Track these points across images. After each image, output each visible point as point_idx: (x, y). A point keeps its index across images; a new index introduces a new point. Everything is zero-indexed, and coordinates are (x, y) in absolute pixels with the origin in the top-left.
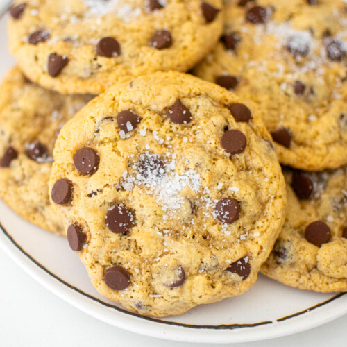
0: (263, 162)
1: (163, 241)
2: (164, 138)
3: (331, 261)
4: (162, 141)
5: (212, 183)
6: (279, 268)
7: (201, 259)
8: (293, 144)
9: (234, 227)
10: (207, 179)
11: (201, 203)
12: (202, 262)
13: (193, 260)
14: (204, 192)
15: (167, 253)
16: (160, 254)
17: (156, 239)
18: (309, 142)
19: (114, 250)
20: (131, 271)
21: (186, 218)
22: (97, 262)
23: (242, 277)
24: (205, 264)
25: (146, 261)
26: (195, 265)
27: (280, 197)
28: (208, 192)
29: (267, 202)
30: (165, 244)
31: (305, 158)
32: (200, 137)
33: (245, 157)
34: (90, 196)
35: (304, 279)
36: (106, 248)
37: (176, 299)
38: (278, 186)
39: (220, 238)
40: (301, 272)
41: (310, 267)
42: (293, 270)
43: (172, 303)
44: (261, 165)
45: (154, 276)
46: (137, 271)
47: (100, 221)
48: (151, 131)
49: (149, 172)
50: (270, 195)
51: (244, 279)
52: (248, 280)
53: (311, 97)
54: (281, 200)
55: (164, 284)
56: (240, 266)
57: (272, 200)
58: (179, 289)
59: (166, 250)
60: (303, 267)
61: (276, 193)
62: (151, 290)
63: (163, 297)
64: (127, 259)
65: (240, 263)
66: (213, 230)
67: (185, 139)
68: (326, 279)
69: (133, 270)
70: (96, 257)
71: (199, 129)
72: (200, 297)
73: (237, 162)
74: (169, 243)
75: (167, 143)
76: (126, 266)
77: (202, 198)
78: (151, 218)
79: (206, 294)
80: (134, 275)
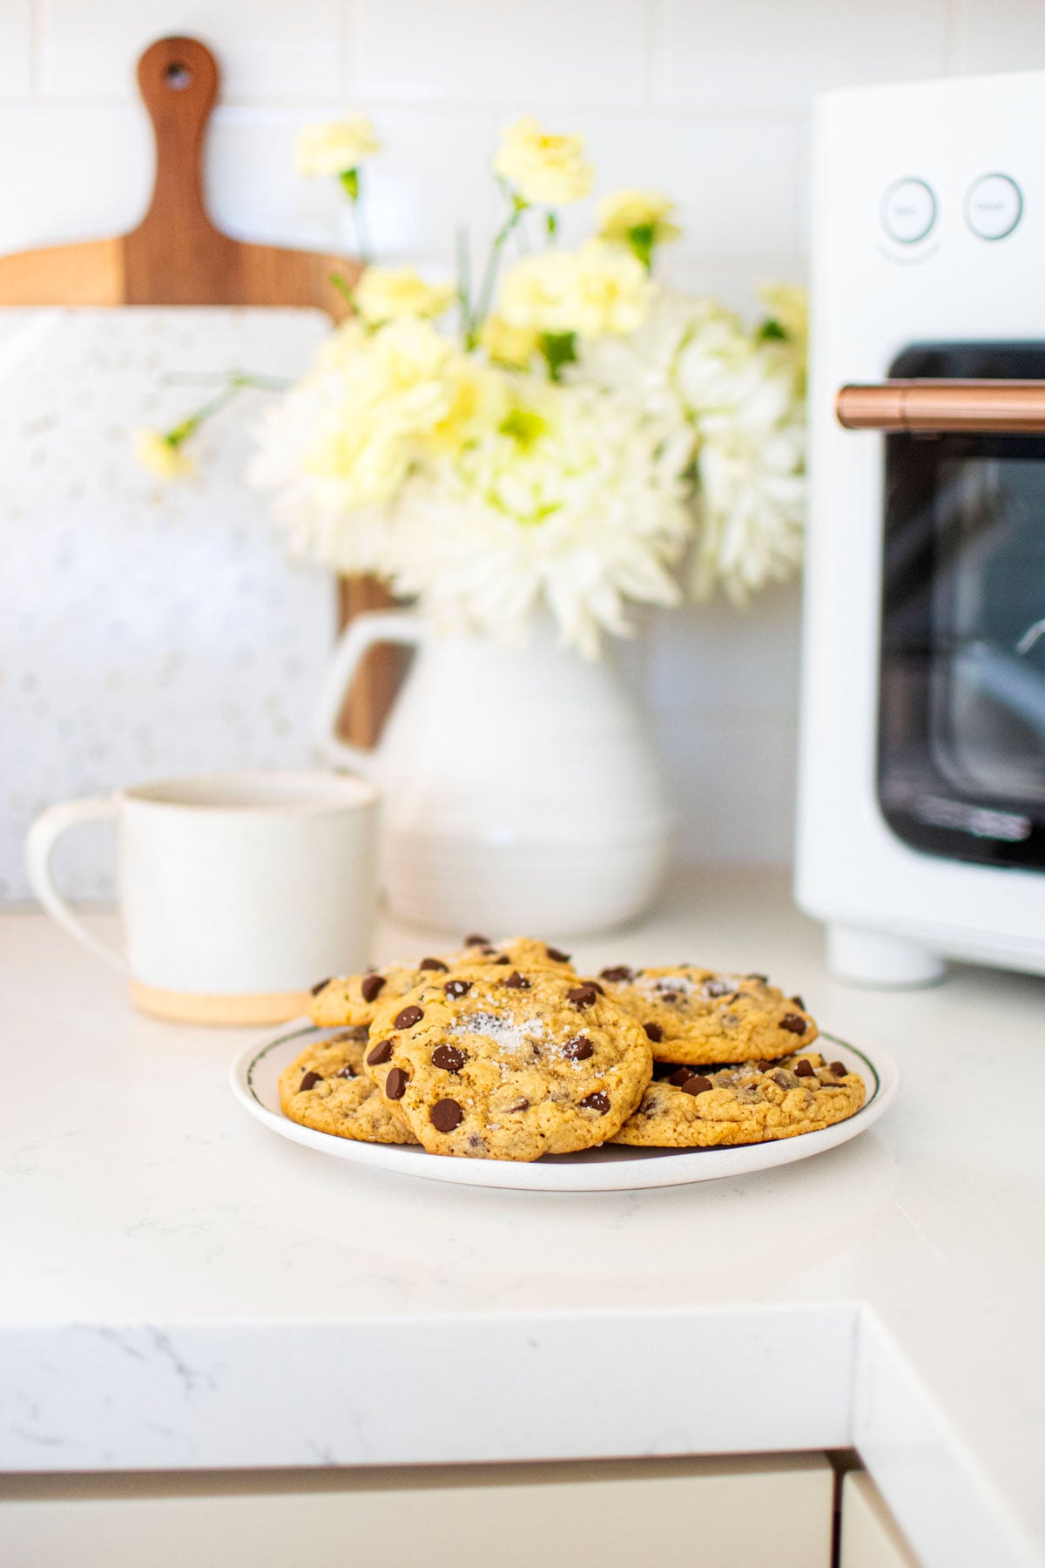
0: (619, 1015)
1: (501, 1074)
2: (500, 1002)
3: (712, 1100)
4: (497, 1004)
5: (556, 1028)
6: (651, 1122)
7: (547, 1088)
8: (663, 1038)
9: (587, 1063)
10: (551, 1024)
11: (545, 1049)
12: (549, 1092)
13: (537, 1086)
14: (549, 1038)
15: (505, 1084)
16: (498, 1085)
17: (492, 1071)
18: (683, 1034)
19: (442, 1085)
20: (462, 1104)
21: (527, 1055)
22: (421, 1101)
23: (599, 1112)
24: (552, 1092)
25: (482, 1095)
26: (540, 1094)
27: (642, 1045)
28: (553, 1037)
29: (626, 1050)
30: (503, 1075)
31: (680, 1047)
32: (541, 996)
33: (596, 1011)
34: (414, 1038)
35: (682, 1127)
36: (431, 1082)
37: (518, 1126)
38: (638, 1034)
39: (570, 1076)
40: (678, 1120)
41: (689, 1116)
42: (668, 1118)
43: (515, 1133)
44: (616, 1017)
45: (491, 1109)
46: (470, 1101)
47: (425, 1057)
48: (484, 996)
49: (482, 1025)
50: (628, 1042)
51: (603, 1114)
52: (608, 1114)
53: (685, 1007)
54: (642, 1048)
55: (504, 1112)
56: (596, 1101)
57: (632, 1047)
58: (521, 1112)
59: (504, 1081)
60: (679, 1114)
61: (636, 1040)
62: (487, 1120)
63: (503, 1127)
64: (457, 1092)
65: (596, 1097)
66: (562, 1069)
67: (524, 1001)
68: (710, 1123)
69: (465, 1102)
70: (421, 1093)
71: (540, 991)
72: (548, 1121)
73: (587, 1016)
74: (507, 1075)
75: (503, 1005)
76: (457, 1100)
77: (546, 1045)
78: (484, 1048)
79: (555, 1116)
80: (467, 1107)
